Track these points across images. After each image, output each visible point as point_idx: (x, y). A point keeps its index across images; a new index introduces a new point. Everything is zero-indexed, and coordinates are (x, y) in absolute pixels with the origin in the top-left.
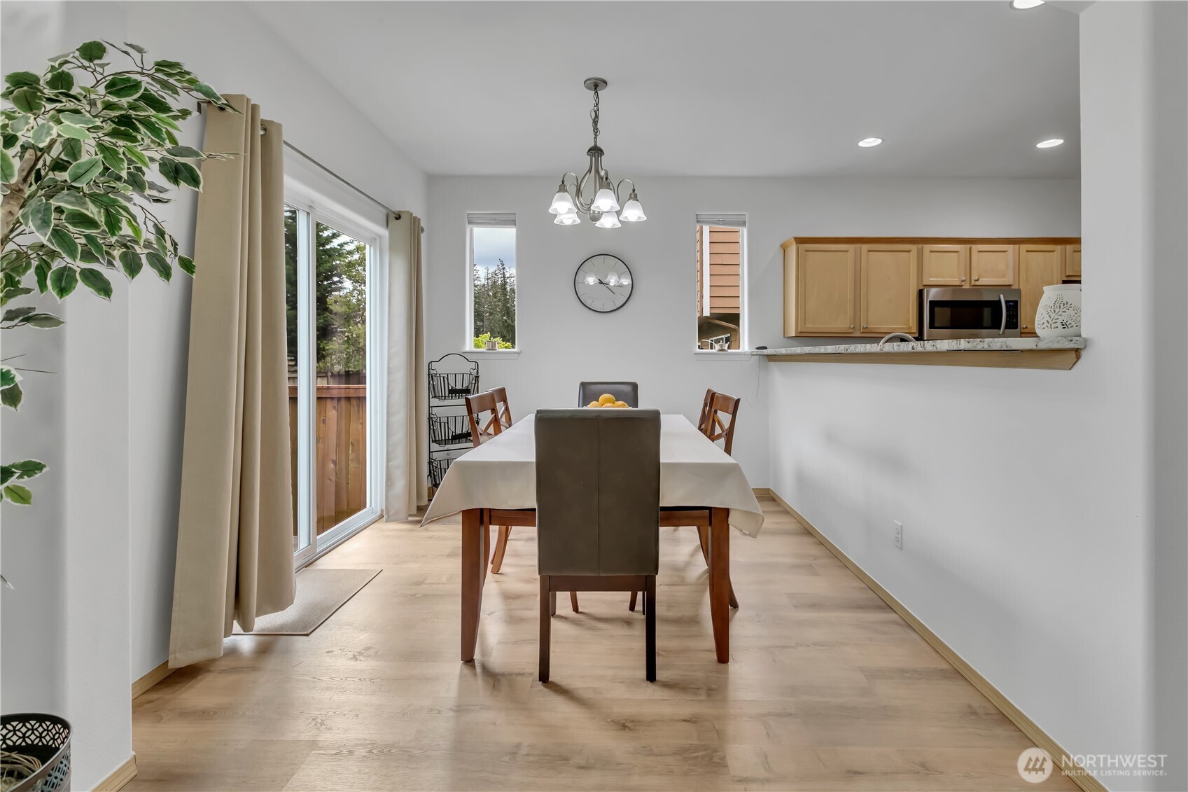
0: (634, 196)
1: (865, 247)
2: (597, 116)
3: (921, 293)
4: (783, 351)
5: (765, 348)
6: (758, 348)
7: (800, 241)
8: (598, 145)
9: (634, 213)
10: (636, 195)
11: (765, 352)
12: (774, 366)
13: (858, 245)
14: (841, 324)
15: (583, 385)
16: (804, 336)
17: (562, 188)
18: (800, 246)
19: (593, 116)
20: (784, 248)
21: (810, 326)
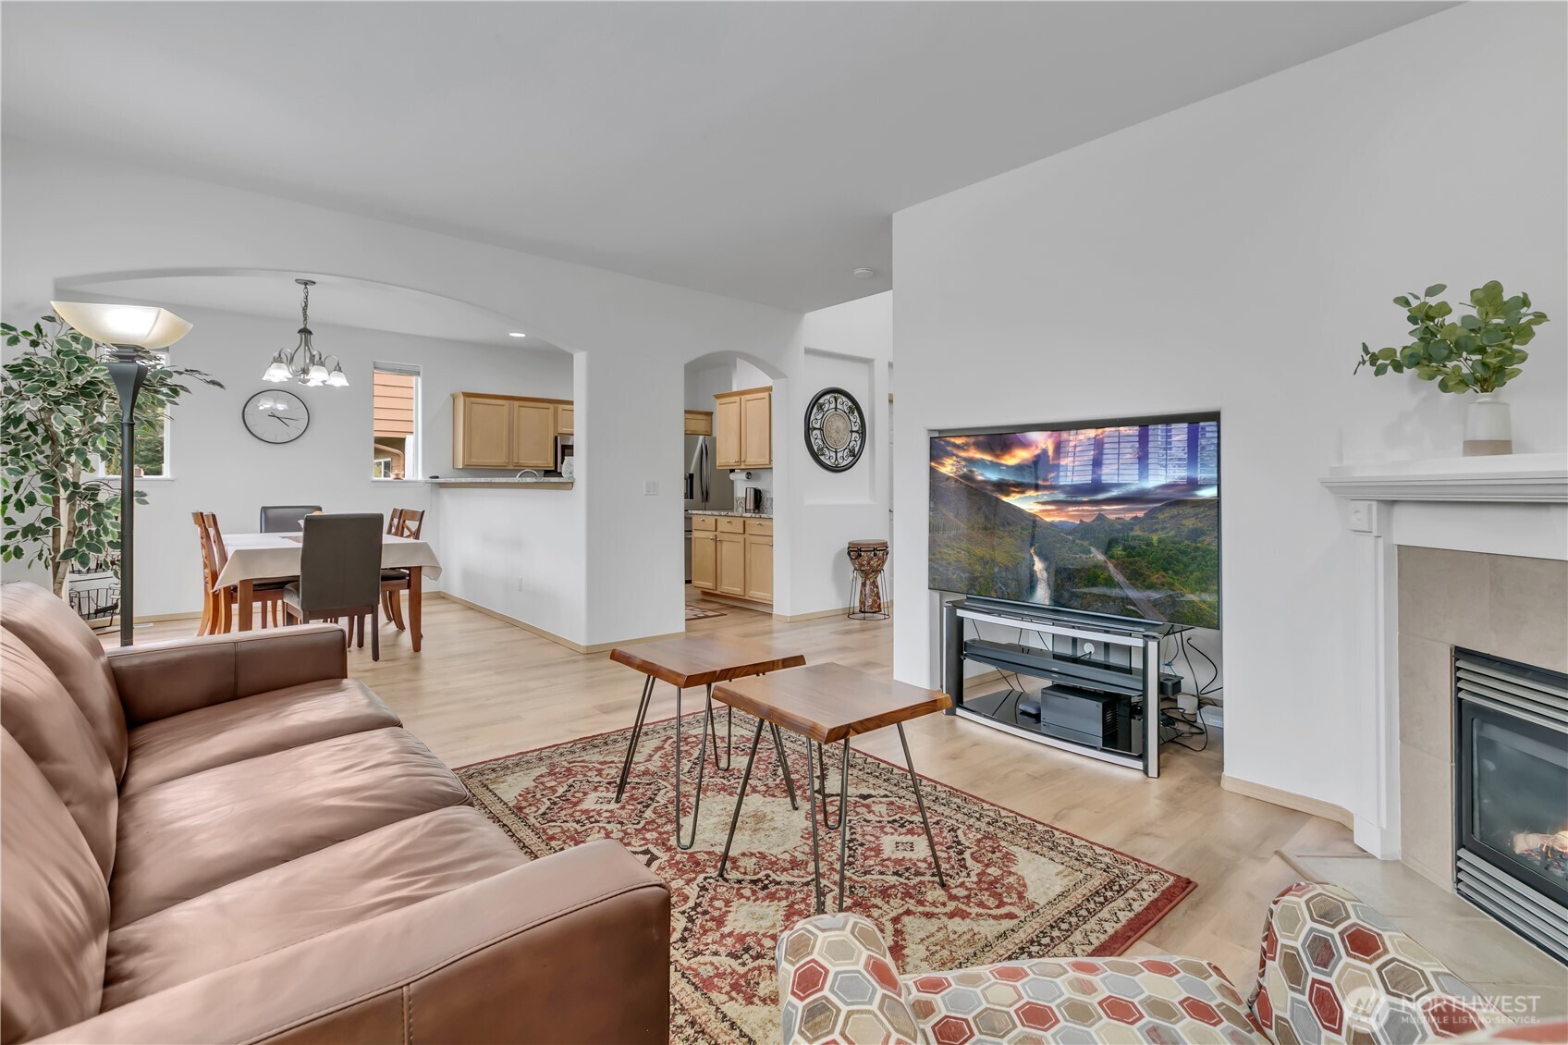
0: (338, 369)
1: (517, 403)
2: (306, 306)
3: (556, 438)
4: (453, 480)
5: (437, 477)
6: (432, 478)
7: (467, 395)
8: (308, 327)
9: (339, 381)
10: (340, 368)
11: (438, 480)
12: (444, 491)
13: (511, 402)
14: (499, 459)
15: (264, 509)
16: (470, 468)
17: (278, 360)
18: (467, 399)
19: (303, 305)
20: (454, 397)
21: (474, 461)
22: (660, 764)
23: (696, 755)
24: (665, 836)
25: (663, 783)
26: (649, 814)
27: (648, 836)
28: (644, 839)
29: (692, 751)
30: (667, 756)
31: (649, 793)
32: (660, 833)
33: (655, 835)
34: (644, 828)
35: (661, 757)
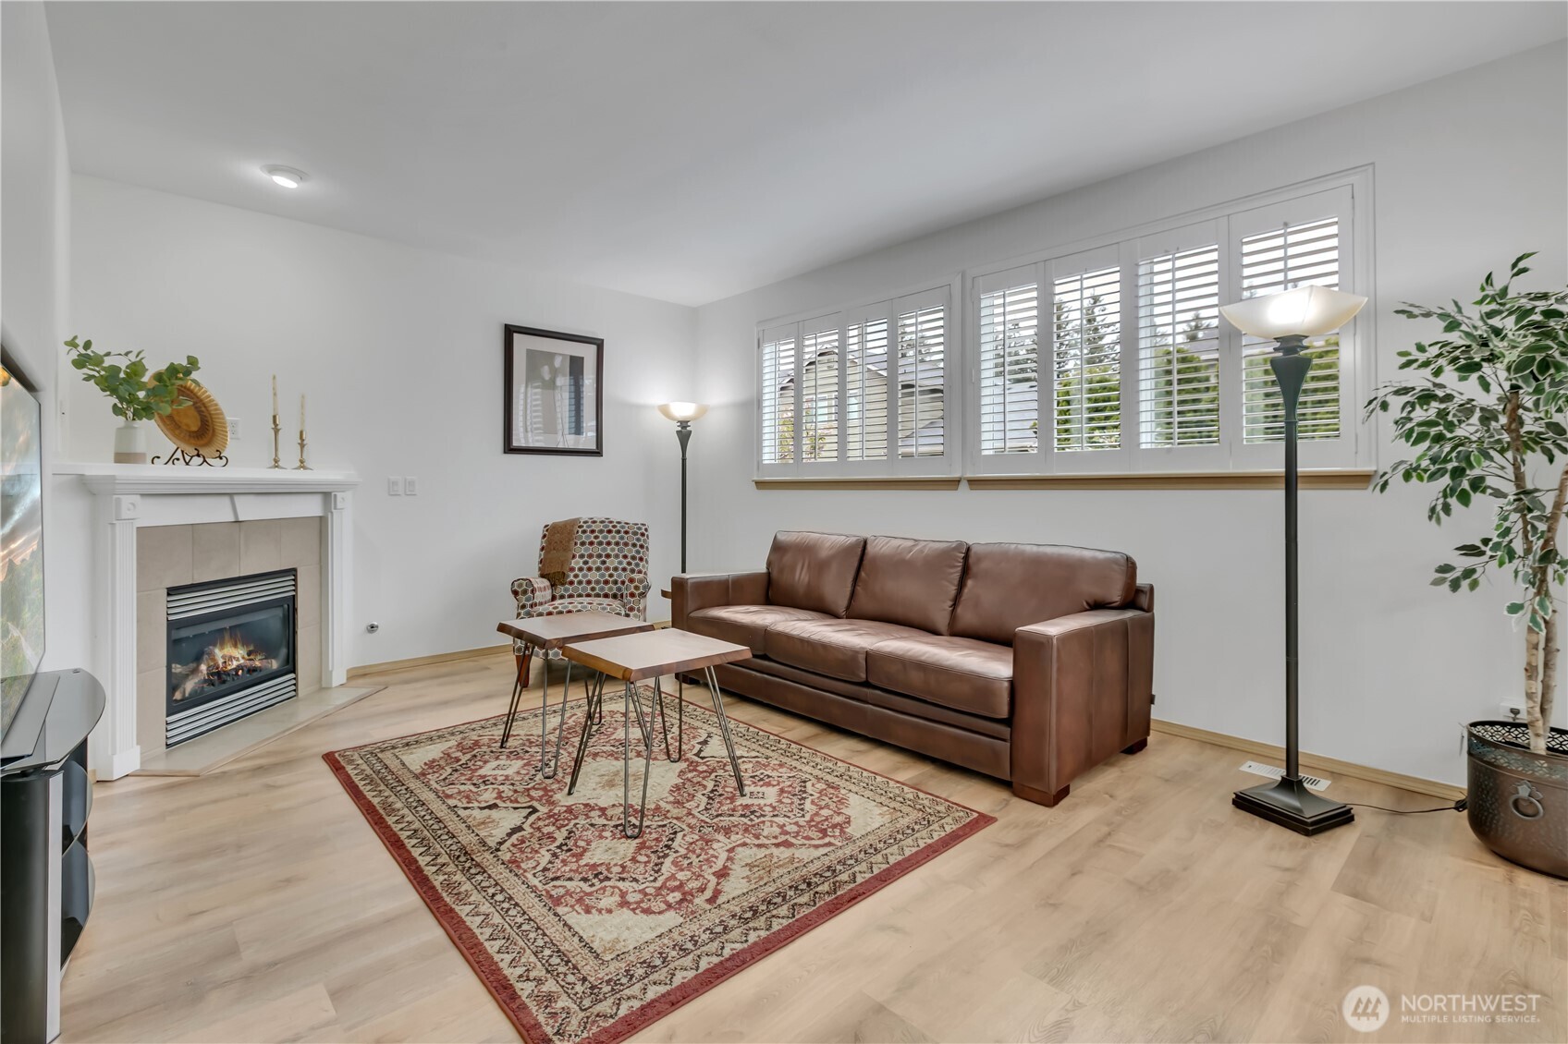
22: (715, 845)
23: (668, 862)
24: (691, 768)
25: (703, 818)
26: (710, 785)
27: (705, 768)
28: (708, 766)
29: (673, 869)
30: (707, 860)
31: (716, 805)
32: (696, 770)
33: (700, 768)
34: (710, 773)
35: (716, 857)
